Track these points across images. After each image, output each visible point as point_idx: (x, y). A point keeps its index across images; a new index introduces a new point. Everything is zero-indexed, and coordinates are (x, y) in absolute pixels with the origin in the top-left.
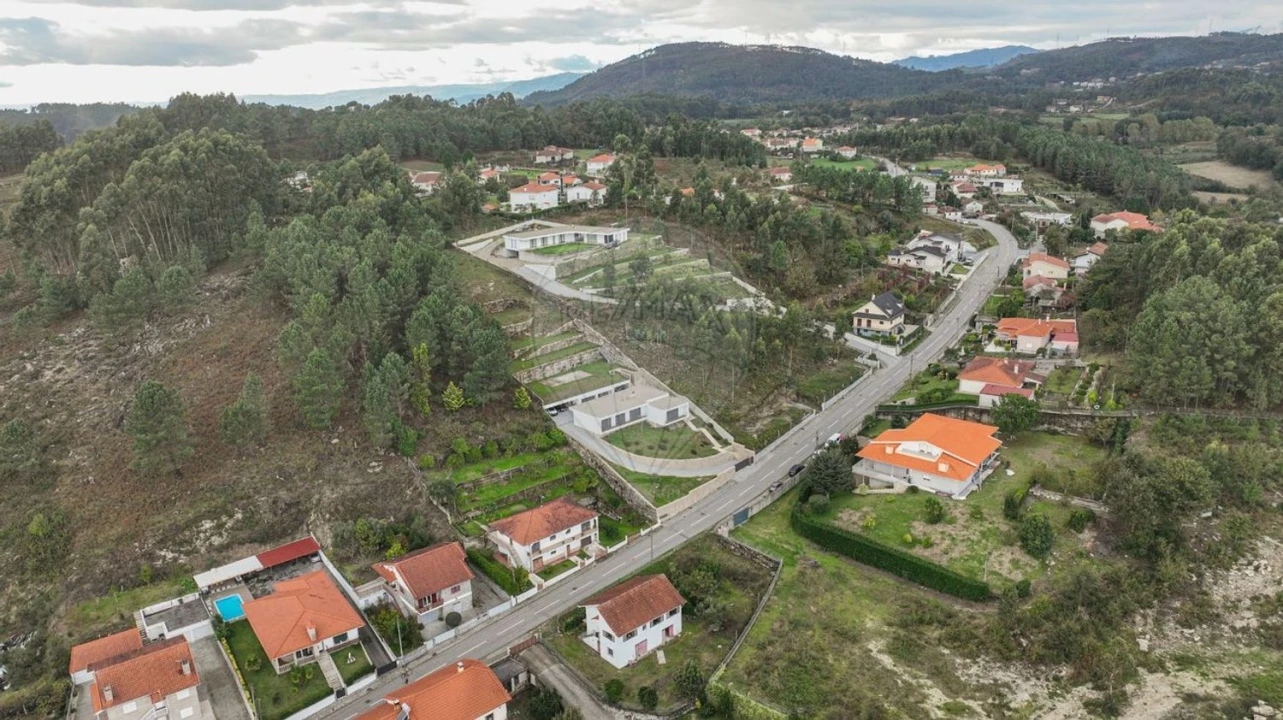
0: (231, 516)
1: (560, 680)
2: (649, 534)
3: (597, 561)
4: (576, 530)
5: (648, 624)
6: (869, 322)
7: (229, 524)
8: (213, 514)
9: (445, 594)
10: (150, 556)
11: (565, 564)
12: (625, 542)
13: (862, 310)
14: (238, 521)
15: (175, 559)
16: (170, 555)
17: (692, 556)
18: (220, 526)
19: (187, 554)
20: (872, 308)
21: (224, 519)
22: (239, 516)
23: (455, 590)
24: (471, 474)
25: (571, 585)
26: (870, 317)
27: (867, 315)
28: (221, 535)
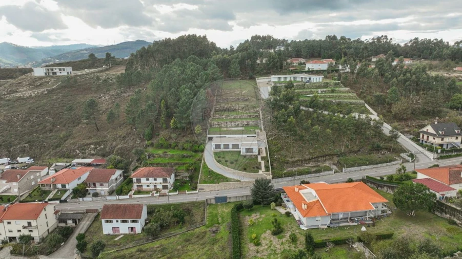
0: (100, 146)
1: (83, 228)
2: (189, 194)
3: (160, 196)
4: (160, 180)
5: (119, 220)
6: (428, 137)
7: (98, 148)
8: (95, 144)
9: (98, 184)
10: (74, 151)
11: (147, 192)
12: (177, 193)
13: (425, 129)
14: (101, 148)
15: (79, 153)
16: (78, 152)
17: (190, 208)
18: (96, 148)
19: (83, 153)
20: (429, 129)
21: (98, 146)
22: (102, 147)
23: (101, 185)
24: (160, 152)
25: (139, 200)
26: (429, 134)
27: (427, 133)
28: (94, 150)
